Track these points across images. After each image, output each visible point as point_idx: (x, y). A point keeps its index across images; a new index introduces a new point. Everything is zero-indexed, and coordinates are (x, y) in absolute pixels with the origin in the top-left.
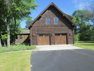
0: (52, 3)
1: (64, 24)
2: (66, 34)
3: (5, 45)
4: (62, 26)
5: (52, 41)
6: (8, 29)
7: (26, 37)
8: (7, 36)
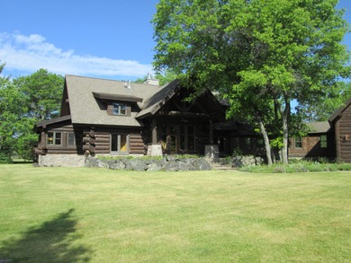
6: (285, 127)
7: (314, 141)
8: (282, 141)
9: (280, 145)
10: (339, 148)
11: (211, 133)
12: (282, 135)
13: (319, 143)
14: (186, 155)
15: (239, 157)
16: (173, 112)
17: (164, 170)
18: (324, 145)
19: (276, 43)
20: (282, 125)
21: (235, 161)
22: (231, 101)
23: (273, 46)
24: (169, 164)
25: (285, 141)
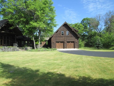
0: (66, 22)
1: (72, 36)
2: (73, 42)
3: (35, 48)
4: (71, 37)
5: (65, 46)
6: (39, 39)
7: (45, 43)
8: (38, 43)
9: (38, 44)
10: (52, 45)
11: (16, 39)
12: (38, 41)
13: (46, 43)
14: (10, 47)
15: (26, 47)
16: (3, 32)
17: (4, 51)
18: (47, 44)
19: (41, 16)
20: (39, 38)
21: (25, 48)
22: (25, 30)
23: (40, 16)
24: (5, 49)
25: (39, 43)
